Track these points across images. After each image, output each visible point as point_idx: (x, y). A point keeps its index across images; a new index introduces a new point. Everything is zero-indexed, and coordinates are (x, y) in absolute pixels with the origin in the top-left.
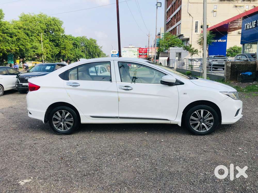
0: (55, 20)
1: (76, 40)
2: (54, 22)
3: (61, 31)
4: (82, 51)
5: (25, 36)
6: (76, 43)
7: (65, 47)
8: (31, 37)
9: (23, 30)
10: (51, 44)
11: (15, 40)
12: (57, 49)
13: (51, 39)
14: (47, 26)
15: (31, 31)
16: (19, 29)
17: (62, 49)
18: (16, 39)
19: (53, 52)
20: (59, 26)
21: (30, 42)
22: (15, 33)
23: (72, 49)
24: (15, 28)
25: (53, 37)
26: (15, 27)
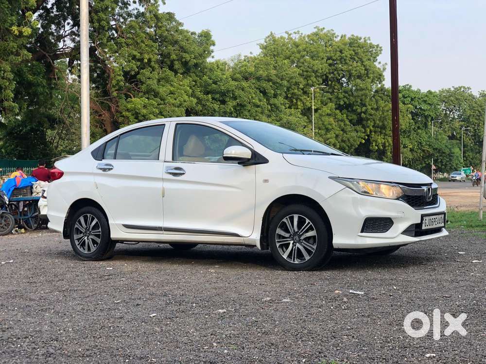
0: (356, 45)
1: (425, 101)
2: (354, 51)
3: (371, 76)
4: (452, 137)
5: (257, 98)
6: (424, 110)
7: (384, 125)
8: (272, 101)
9: (254, 82)
10: (339, 115)
11: (230, 109)
12: (357, 132)
13: (342, 103)
14: (330, 65)
15: (274, 83)
16: (246, 79)
17: (375, 132)
18: (234, 107)
19: (343, 141)
20: (366, 63)
21: (269, 113)
22: (233, 91)
23: (409, 132)
24: (235, 77)
25: (347, 95)
26: (235, 74)
